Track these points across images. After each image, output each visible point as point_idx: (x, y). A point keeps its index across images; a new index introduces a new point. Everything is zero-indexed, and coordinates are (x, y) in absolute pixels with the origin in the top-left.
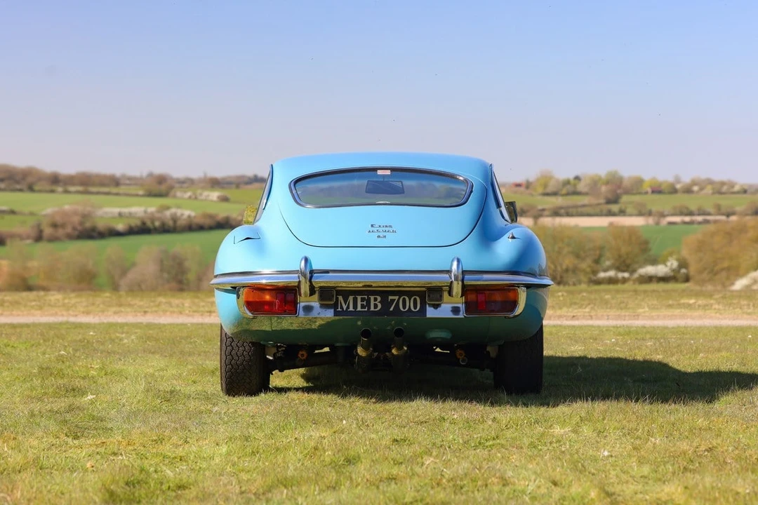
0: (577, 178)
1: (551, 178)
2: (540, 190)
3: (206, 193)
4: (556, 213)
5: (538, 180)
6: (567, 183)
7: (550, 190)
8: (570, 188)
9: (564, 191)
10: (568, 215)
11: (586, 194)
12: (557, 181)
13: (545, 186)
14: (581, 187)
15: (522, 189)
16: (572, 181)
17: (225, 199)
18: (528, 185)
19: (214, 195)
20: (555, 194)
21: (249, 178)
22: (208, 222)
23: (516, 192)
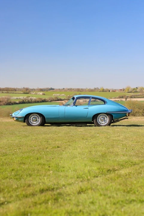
0: (137, 88)
1: (130, 88)
2: (127, 91)
3: (39, 93)
4: (131, 97)
5: (126, 88)
6: (134, 89)
7: (129, 91)
8: (135, 90)
9: (133, 92)
10: (134, 98)
11: (139, 92)
12: (132, 89)
13: (128, 90)
14: (138, 90)
15: (122, 91)
16: (135, 89)
17: (44, 94)
18: (124, 90)
19: (41, 93)
20: (131, 92)
21: (50, 88)
22: (40, 100)
23: (120, 92)
